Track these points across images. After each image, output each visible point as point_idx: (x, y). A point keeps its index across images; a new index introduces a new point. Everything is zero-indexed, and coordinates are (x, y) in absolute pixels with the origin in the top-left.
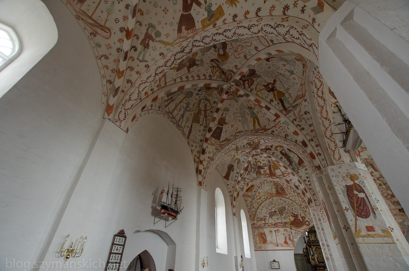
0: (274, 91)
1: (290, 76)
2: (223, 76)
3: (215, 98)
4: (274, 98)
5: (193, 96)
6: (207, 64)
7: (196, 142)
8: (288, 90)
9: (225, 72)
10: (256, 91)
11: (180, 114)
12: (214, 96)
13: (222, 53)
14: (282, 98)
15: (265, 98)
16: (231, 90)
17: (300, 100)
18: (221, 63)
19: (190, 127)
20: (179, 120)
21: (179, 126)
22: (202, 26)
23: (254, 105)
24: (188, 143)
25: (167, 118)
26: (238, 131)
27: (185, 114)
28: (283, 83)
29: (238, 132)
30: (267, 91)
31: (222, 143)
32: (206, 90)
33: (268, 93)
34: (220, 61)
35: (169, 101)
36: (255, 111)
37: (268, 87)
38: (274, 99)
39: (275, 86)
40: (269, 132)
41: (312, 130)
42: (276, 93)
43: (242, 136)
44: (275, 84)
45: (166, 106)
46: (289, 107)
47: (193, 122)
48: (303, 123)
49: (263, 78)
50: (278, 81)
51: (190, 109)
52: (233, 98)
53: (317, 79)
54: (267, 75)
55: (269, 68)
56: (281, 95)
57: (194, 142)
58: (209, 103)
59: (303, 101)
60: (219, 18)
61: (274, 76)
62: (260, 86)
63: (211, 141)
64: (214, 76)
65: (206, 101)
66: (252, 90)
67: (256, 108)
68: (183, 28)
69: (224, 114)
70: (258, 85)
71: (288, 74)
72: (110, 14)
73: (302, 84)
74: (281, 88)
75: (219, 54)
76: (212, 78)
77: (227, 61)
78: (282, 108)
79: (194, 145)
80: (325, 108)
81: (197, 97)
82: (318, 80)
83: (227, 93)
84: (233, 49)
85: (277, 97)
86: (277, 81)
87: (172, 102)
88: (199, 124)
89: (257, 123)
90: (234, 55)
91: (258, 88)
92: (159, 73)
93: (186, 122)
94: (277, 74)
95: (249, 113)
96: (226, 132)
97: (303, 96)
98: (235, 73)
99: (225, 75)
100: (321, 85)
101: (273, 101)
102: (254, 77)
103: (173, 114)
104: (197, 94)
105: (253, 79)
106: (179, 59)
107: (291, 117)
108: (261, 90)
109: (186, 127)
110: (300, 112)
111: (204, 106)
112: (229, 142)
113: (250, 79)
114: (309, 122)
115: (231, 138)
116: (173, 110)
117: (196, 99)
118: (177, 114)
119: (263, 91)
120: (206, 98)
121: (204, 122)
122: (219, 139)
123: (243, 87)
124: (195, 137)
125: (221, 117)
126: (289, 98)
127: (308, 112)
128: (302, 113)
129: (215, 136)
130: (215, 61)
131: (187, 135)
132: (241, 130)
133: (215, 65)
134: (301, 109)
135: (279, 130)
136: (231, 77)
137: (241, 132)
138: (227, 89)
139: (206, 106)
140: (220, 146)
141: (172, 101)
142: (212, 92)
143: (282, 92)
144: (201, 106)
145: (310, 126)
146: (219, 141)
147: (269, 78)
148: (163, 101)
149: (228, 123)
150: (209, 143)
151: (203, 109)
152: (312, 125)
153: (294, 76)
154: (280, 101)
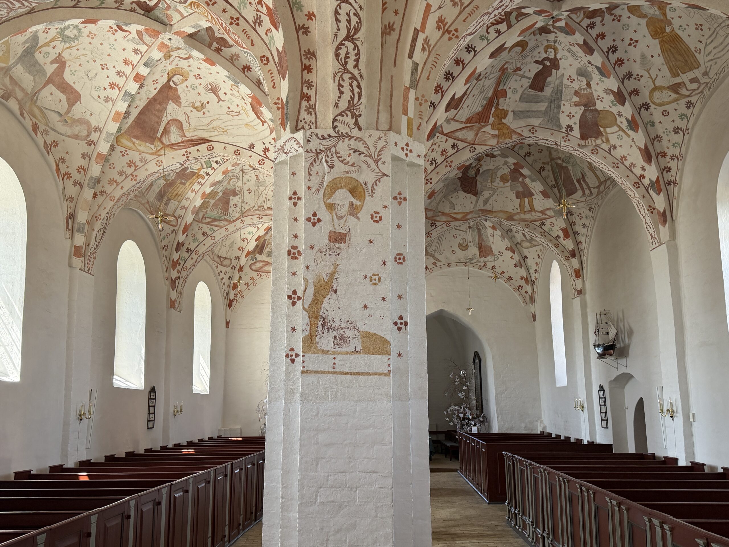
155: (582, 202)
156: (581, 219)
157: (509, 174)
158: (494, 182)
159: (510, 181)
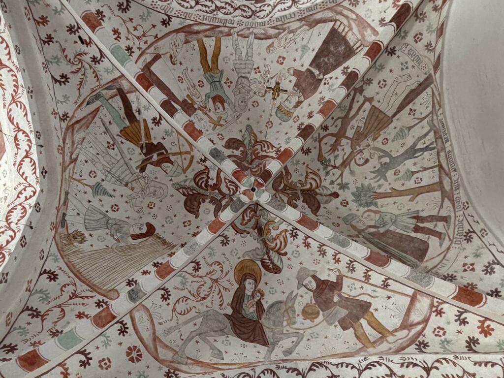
0: (146, 144)
1: (103, 180)
2: (263, 221)
3: (301, 162)
4: (150, 128)
5: (357, 188)
6: (289, 267)
7: (411, 53)
8: (112, 142)
9: (256, 231)
10: (192, 154)
11: (415, 164)
12: (302, 169)
13: (248, 281)
14: (128, 124)
15: (172, 131)
16: (253, 179)
17: (80, 115)
18: (258, 257)
19: (407, 109)
20: (427, 149)
21: (440, 134)
23: (205, 107)
24: (437, 65)
25: (461, 188)
26: (270, 41)
27: (402, 151)
28: (122, 161)
29: (268, 37)
30: (164, 148)
31: (329, 14)
32: (317, 190)
33: (163, 142)
34: (259, 263)
35: (429, 225)
36: (207, 89)
37: (161, 157)
38: (150, 125)
39: (143, 155)
40: (175, 24)
41: (42, 23)
42: (143, 139)
43: (263, 24)
44: (144, 161)
45: (445, 219)
46: (112, 97)
47: (390, 120)
48: (73, 47)
49: (171, 180)
50: (134, 168)
51: (380, 157)
52: (256, 142)
53: (30, 184)
54: (160, 187)
55: (151, 205)
56: (129, 132)
57: (418, 60)
58: (324, 151)
59: (70, 115)
61: (142, 181)
62: (180, 163)
63: (360, 37)
64: (286, 231)
65: (330, 160)
66: (201, 160)
67: (204, 97)
69: (293, 104)
70: (185, 166)
71: (108, 186)
73: (71, 163)
74: (129, 149)
75: (256, 281)
76: (290, 228)
77: (242, 259)
78: (131, 97)
79: (420, 46)
80: (9, 99)
81: (347, 178)
82: (28, 180)
83: (266, 175)
84: (222, 289)
85: (142, 127)
86: (137, 168)
87: (421, 214)
88: (373, 106)
89: (208, 54)
90: (222, 271)
91: (185, 159)
92: (417, 365)
93: (410, 128)
94: (134, 184)
95: (224, 85)
96: (305, 48)
97: (71, 128)
98: (233, 225)
99: (257, 222)
100: (20, 164)
101: (154, 119)
102: (191, 190)
103: (437, 180)
104: (343, 186)
105: (193, 184)
106: (350, 366)
107: (107, 70)
108: (181, 153)
109: (417, 115)
110: (81, 82)
111: (340, 148)
112: (307, 14)
113: (202, 188)
114: (52, 49)
115: (297, 25)
116: (430, 188)
117: (352, 172)
118: (426, 169)
119: (175, 150)
120: (325, 169)
121: (356, 106)
122: (333, 32)
123: (222, 175)
124: (406, 71)
125: (305, 99)
126: (110, 123)
127: (58, 83)
128: (74, 79)
129: (342, 49)
130: (271, 266)
131: (429, 90)
132: (260, 41)
133: (273, 254)
134: (79, 89)
135: (147, 25)
136: (243, 216)
137: (263, 36)
138: (262, 185)
139: (334, 148)
140: (339, 9)
141: (418, 218)
142: (303, 180)
143: (127, 139)
144: (348, 150)
145: (50, 39)
146: (336, 27)
147: (156, 178)
148: (447, 243)
149: (292, 71)
150: (369, 31)
151: (344, 141)
152: (44, 42)
153: (92, 181)
154: (135, 117)
155: (448, 249)
156: (473, 270)
157: (314, 302)
158: (294, 323)
159: (321, 312)
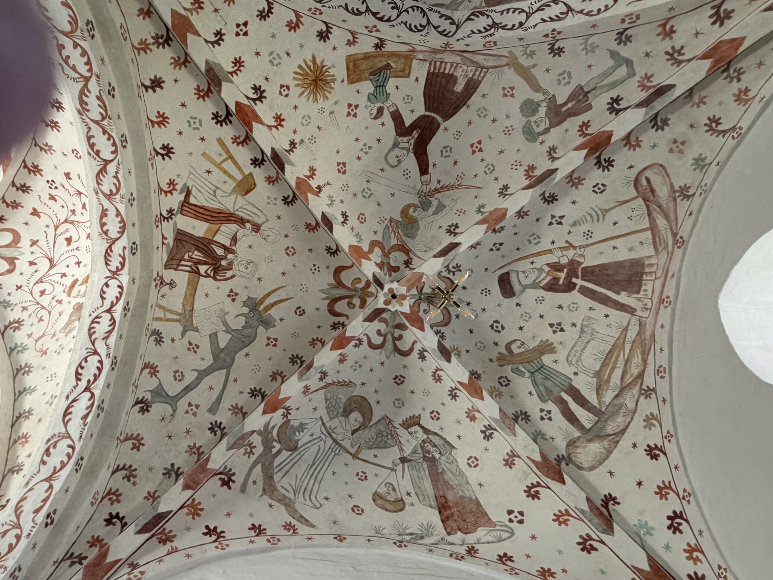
22: (411, 64)
60: (363, 56)
68: (459, 88)
72: (601, 210)
